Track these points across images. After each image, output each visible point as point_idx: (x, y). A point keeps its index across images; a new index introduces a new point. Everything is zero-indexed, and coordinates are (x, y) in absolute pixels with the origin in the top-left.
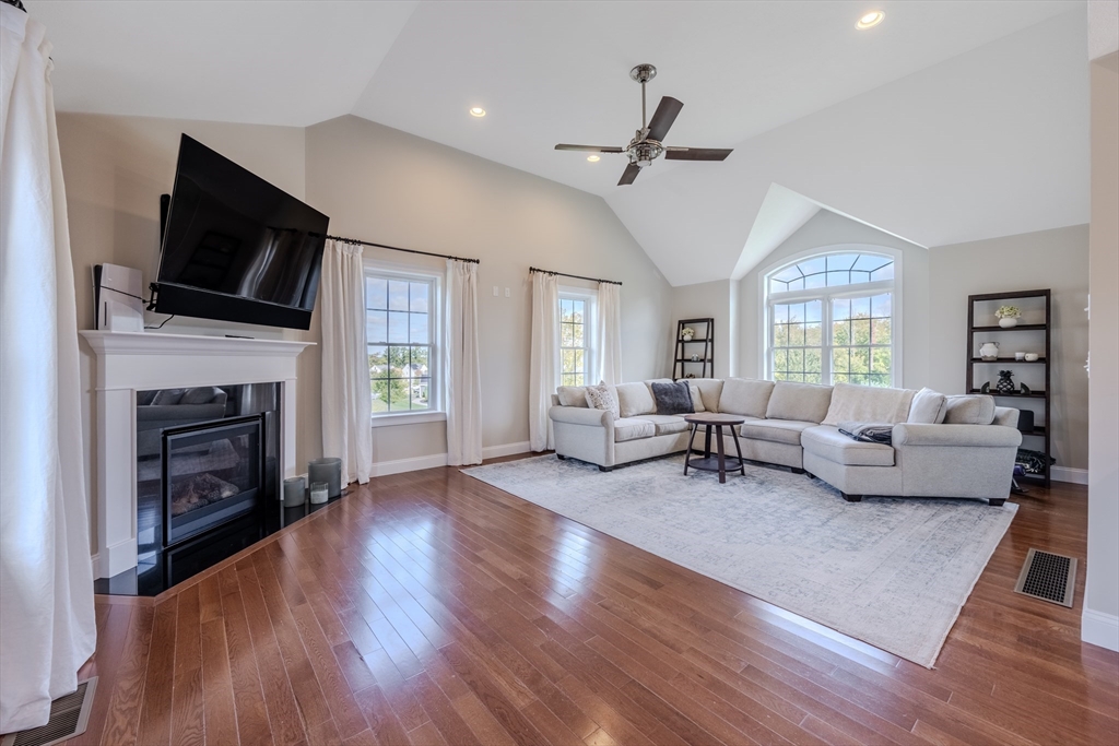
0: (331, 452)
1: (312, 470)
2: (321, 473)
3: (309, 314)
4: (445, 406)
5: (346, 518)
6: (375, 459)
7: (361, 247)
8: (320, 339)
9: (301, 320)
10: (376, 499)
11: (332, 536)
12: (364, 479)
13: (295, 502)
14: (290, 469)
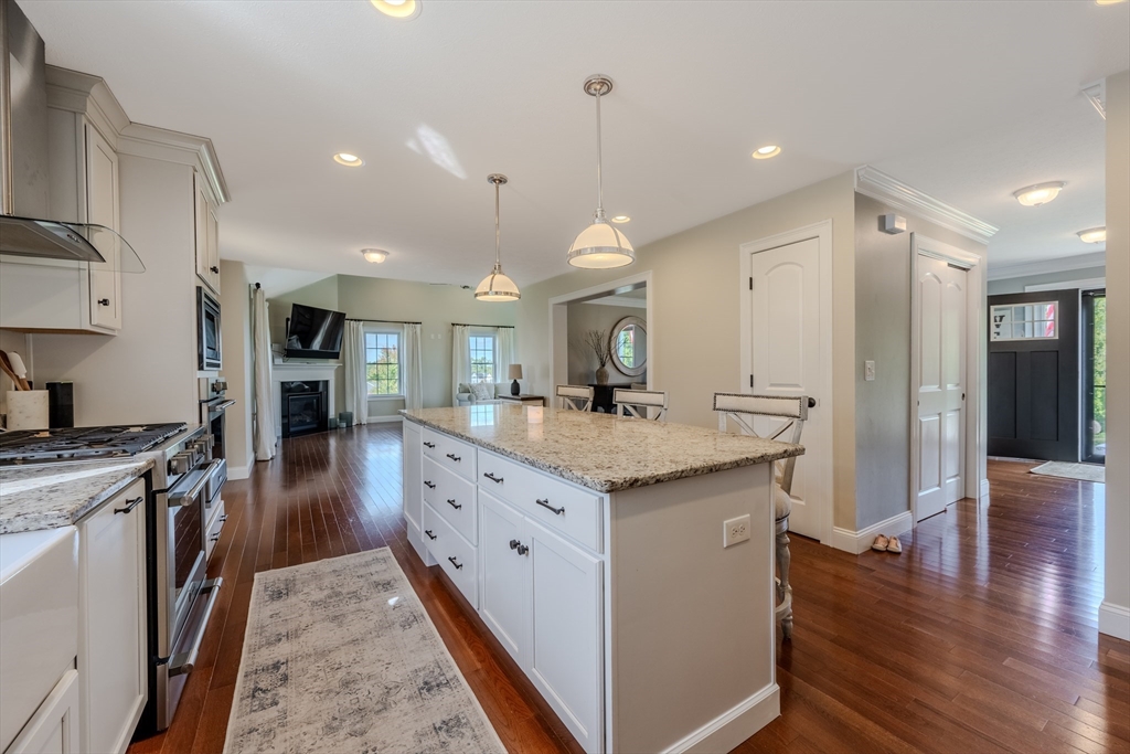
0: (349, 410)
1: (340, 415)
2: (346, 418)
3: (338, 353)
4: (405, 393)
5: (355, 436)
6: (369, 415)
7: (362, 323)
8: (344, 363)
9: (336, 356)
10: (369, 431)
11: (350, 443)
12: (364, 422)
13: (333, 426)
14: (332, 414)
